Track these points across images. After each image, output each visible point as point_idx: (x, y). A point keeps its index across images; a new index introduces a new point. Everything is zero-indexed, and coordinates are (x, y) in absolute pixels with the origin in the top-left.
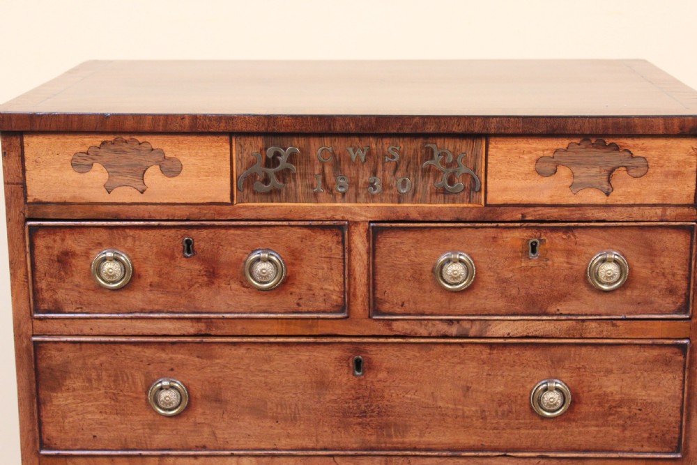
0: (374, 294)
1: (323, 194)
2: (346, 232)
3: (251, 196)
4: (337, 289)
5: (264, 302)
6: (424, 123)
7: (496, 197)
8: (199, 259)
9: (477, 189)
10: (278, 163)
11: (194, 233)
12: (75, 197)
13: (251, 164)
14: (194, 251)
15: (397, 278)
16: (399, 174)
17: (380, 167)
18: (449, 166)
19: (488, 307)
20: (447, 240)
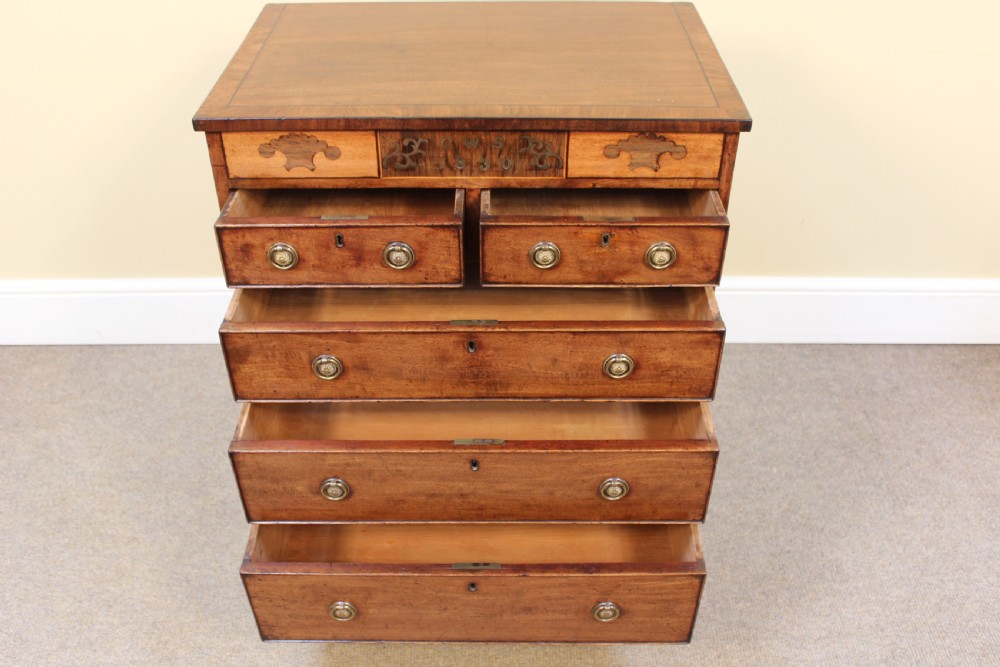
9: (560, 167)
10: (412, 150)
13: (393, 150)
16: (503, 157)
17: (488, 152)
18: (540, 151)
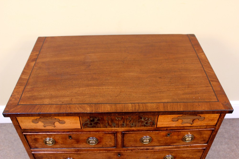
0: (123, 144)
2: (116, 134)
3: (87, 127)
4: (113, 143)
7: (159, 126)
8: (73, 139)
9: (154, 124)
10: (94, 121)
11: (71, 135)
12: (35, 128)
13: (87, 121)
15: (130, 141)
16: (131, 122)
17: (125, 121)
18: (146, 120)
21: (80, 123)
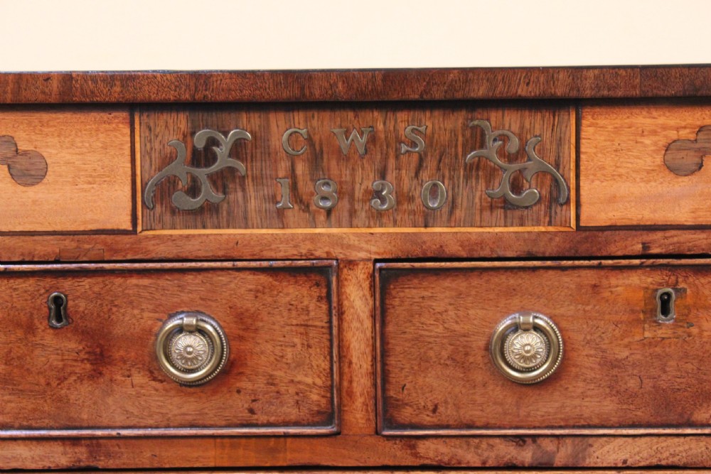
0: (384, 390)
1: (294, 213)
2: (334, 279)
3: (167, 218)
4: (319, 382)
5: (189, 406)
6: (466, 81)
7: (596, 213)
8: (75, 331)
9: (562, 200)
10: (214, 158)
11: (67, 284)
13: (168, 160)
14: (67, 317)
15: (424, 362)
16: (424, 175)
17: (392, 163)
18: (512, 158)
19: (587, 413)
20: (510, 292)
21: (129, 181)
